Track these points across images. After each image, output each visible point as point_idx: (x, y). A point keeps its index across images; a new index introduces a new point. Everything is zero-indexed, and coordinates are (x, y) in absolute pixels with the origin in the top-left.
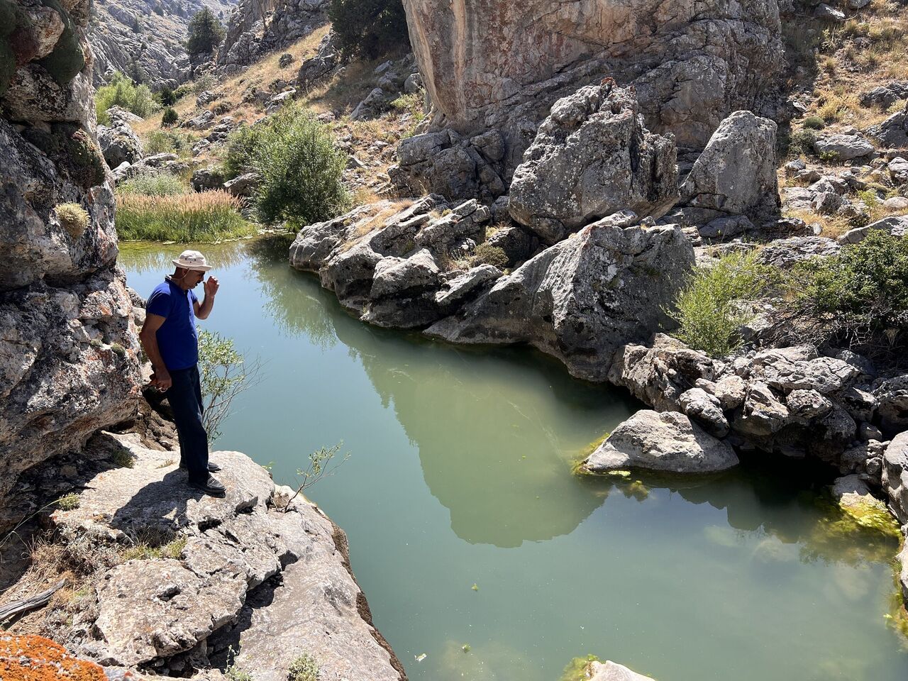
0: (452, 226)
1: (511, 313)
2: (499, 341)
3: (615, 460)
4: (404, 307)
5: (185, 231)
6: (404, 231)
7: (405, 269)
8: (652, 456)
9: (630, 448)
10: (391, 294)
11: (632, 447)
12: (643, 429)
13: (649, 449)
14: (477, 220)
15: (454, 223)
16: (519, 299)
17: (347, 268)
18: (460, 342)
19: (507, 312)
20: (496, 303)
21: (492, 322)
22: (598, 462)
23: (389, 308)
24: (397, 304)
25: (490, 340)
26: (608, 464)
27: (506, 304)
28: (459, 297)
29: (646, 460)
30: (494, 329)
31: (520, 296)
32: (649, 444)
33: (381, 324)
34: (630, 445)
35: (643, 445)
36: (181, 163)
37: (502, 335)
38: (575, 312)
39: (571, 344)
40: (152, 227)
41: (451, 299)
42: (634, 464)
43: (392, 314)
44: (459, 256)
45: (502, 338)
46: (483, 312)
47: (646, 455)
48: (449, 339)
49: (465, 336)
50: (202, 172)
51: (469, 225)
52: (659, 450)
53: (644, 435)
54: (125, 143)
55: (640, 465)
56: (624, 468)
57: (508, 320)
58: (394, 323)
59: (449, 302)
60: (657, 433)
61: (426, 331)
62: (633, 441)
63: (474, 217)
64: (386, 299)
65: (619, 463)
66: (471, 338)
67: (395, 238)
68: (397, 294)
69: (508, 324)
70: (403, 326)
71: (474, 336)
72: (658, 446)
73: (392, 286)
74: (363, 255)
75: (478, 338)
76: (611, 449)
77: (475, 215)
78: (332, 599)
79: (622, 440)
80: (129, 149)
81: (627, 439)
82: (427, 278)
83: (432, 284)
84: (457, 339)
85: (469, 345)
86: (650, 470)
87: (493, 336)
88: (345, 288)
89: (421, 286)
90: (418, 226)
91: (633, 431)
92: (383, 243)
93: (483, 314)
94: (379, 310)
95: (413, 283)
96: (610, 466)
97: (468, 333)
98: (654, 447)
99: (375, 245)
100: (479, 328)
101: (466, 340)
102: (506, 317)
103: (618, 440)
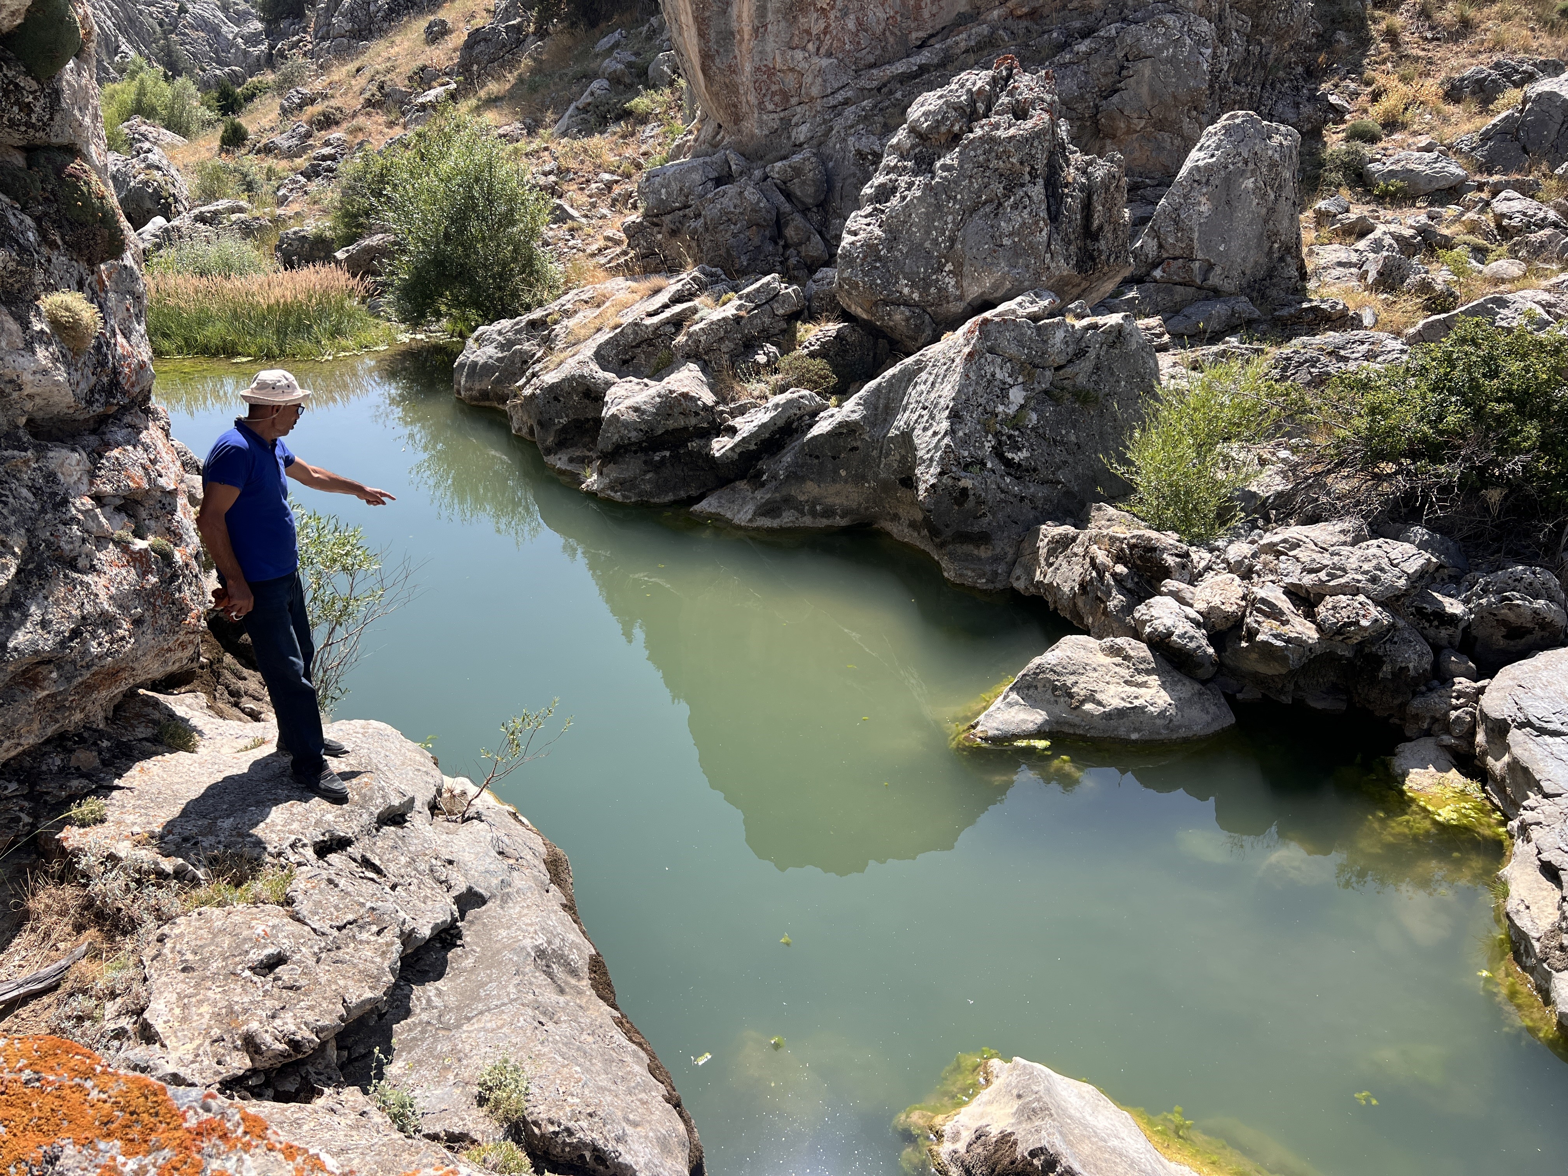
0: (738, 323)
1: (843, 473)
2: (824, 522)
3: (1024, 721)
4: (657, 467)
5: (269, 339)
6: (654, 332)
7: (658, 400)
8: (1087, 713)
9: (1049, 702)
10: (631, 444)
11: (1053, 699)
12: (1071, 668)
13: (1083, 702)
14: (781, 312)
15: (742, 317)
16: (855, 449)
17: (556, 399)
18: (755, 525)
19: (836, 472)
20: (817, 457)
21: (810, 490)
22: (995, 725)
23: (631, 468)
24: (645, 462)
25: (807, 521)
26: (1012, 728)
27: (834, 458)
28: (753, 447)
29: (1077, 721)
30: (814, 502)
31: (859, 444)
32: (1082, 693)
33: (618, 496)
34: (1049, 695)
35: (1071, 696)
36: (258, 218)
37: (829, 512)
38: (954, 469)
39: (947, 526)
40: (213, 333)
41: (738, 450)
42: (1056, 728)
43: (636, 478)
44: (751, 375)
45: (828, 517)
46: (795, 473)
47: (1076, 712)
48: (736, 521)
49: (763, 515)
50: (295, 233)
51: (767, 320)
52: (1099, 703)
53: (1073, 678)
54: (155, 184)
55: (1066, 729)
56: (1039, 734)
57: (838, 485)
58: (640, 495)
59: (736, 457)
60: (1096, 675)
61: (697, 508)
62: (1055, 688)
63: (775, 305)
64: (625, 453)
65: (1031, 727)
66: (774, 518)
67: (638, 346)
68: (644, 444)
69: (837, 494)
70: (656, 500)
71: (779, 516)
72: (1098, 696)
73: (635, 430)
74: (582, 376)
75: (788, 518)
76: (1017, 703)
77: (777, 301)
78: (548, 966)
79: (1036, 687)
80: (164, 194)
81: (1044, 686)
82: (697, 414)
83: (705, 425)
84: (750, 520)
85: (770, 531)
86: (1083, 738)
87: (814, 514)
88: (553, 434)
89: (686, 428)
90: (677, 323)
91: (1055, 672)
92: (617, 355)
93: (795, 476)
94: (614, 472)
95: (671, 424)
96: (1015, 731)
97: (770, 510)
98: (1091, 697)
99: (603, 357)
100: (788, 502)
101: (766, 522)
102: (834, 481)
103: (1028, 688)
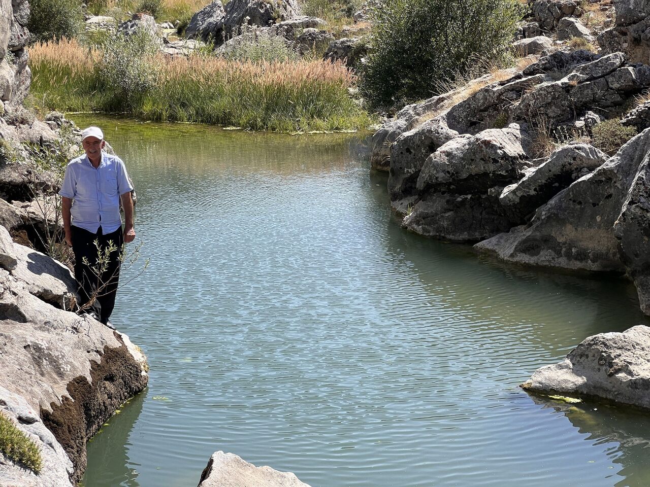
0: (568, 91)
1: (598, 219)
2: (577, 265)
3: (566, 381)
4: (456, 207)
6: (499, 97)
7: (467, 147)
8: (618, 380)
9: (593, 369)
10: (440, 184)
11: (597, 367)
12: (620, 344)
13: (619, 371)
14: (616, 85)
15: (572, 86)
16: (610, 196)
17: (408, 150)
18: (515, 259)
19: (593, 218)
20: (580, 203)
21: (567, 233)
22: (539, 379)
23: (435, 205)
24: (448, 202)
25: (563, 262)
26: (553, 384)
27: (594, 205)
28: (532, 193)
29: (609, 386)
30: (571, 244)
31: (612, 191)
32: (620, 364)
33: (419, 229)
34: (595, 364)
35: (611, 365)
36: (324, 32)
37: (582, 256)
41: (519, 194)
42: (593, 392)
43: (436, 214)
44: (565, 137)
45: (581, 260)
46: (556, 215)
47: (611, 379)
48: (502, 256)
49: (524, 251)
50: (343, 42)
51: (599, 93)
52: (630, 373)
53: (618, 352)
54: (268, 6)
55: (603, 395)
56: (575, 393)
57: (592, 230)
58: (437, 230)
59: (517, 200)
60: (642, 352)
61: (479, 244)
62: (602, 358)
63: (610, 79)
64: (435, 192)
65: (570, 386)
66: (532, 255)
68: (452, 187)
69: (591, 238)
70: (451, 237)
71: (538, 253)
72: (631, 367)
73: (443, 171)
74: (430, 131)
75: (544, 257)
76: (567, 367)
77: (613, 76)
79: (587, 356)
80: (274, 15)
81: (594, 356)
82: (495, 161)
83: (503, 173)
84: (512, 256)
85: (527, 267)
86: (612, 402)
87: (569, 255)
88: (401, 181)
89: (486, 174)
90: (518, 90)
91: (605, 345)
93: (555, 218)
94: (421, 207)
95: (475, 169)
96: (555, 387)
97: (529, 247)
98: (625, 369)
100: (547, 241)
101: (524, 258)
102: (590, 226)
103: (581, 356)
